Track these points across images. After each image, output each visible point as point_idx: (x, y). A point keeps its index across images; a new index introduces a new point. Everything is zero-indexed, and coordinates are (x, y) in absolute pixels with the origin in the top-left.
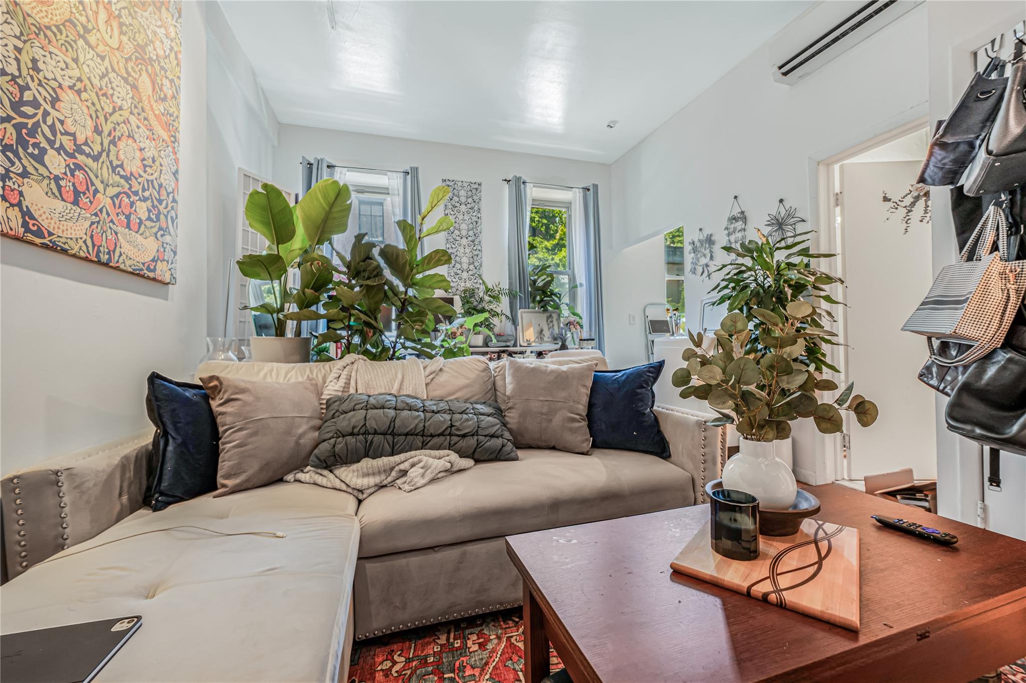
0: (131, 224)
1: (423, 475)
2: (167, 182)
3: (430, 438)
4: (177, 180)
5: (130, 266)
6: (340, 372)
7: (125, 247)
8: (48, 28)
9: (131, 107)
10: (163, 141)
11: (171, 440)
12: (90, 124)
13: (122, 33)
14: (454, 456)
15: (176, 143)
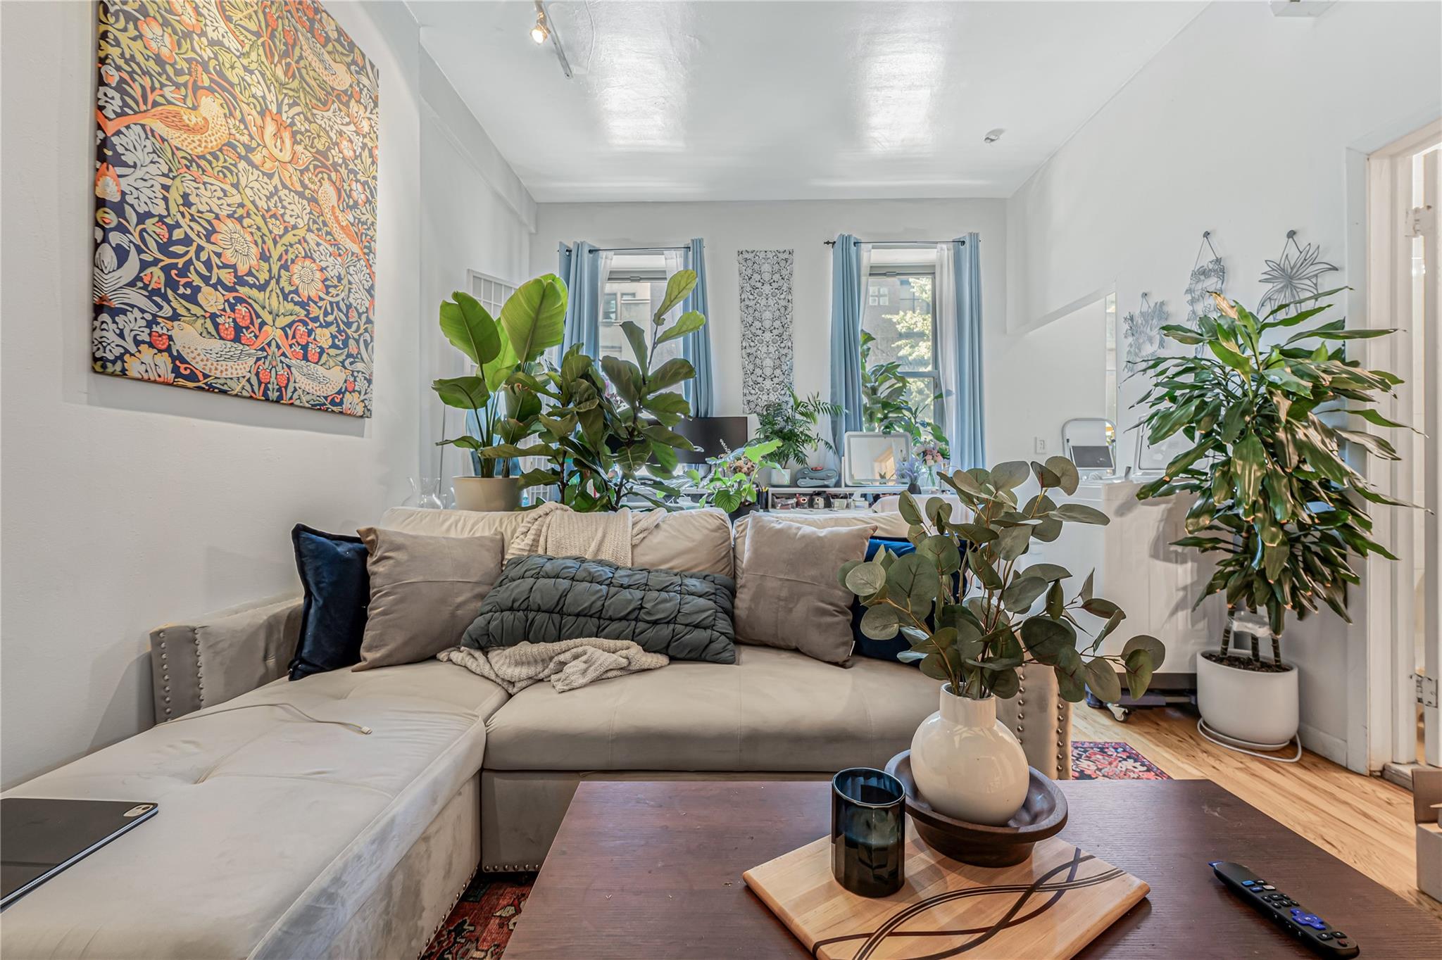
0: (309, 355)
1: (584, 672)
2: (359, 301)
3: (607, 622)
4: (372, 296)
5: (307, 402)
6: (530, 525)
7: (302, 382)
8: (203, 157)
9: (308, 224)
10: (353, 254)
11: (313, 601)
12: (254, 251)
13: (295, 142)
14: (635, 650)
15: (372, 255)
